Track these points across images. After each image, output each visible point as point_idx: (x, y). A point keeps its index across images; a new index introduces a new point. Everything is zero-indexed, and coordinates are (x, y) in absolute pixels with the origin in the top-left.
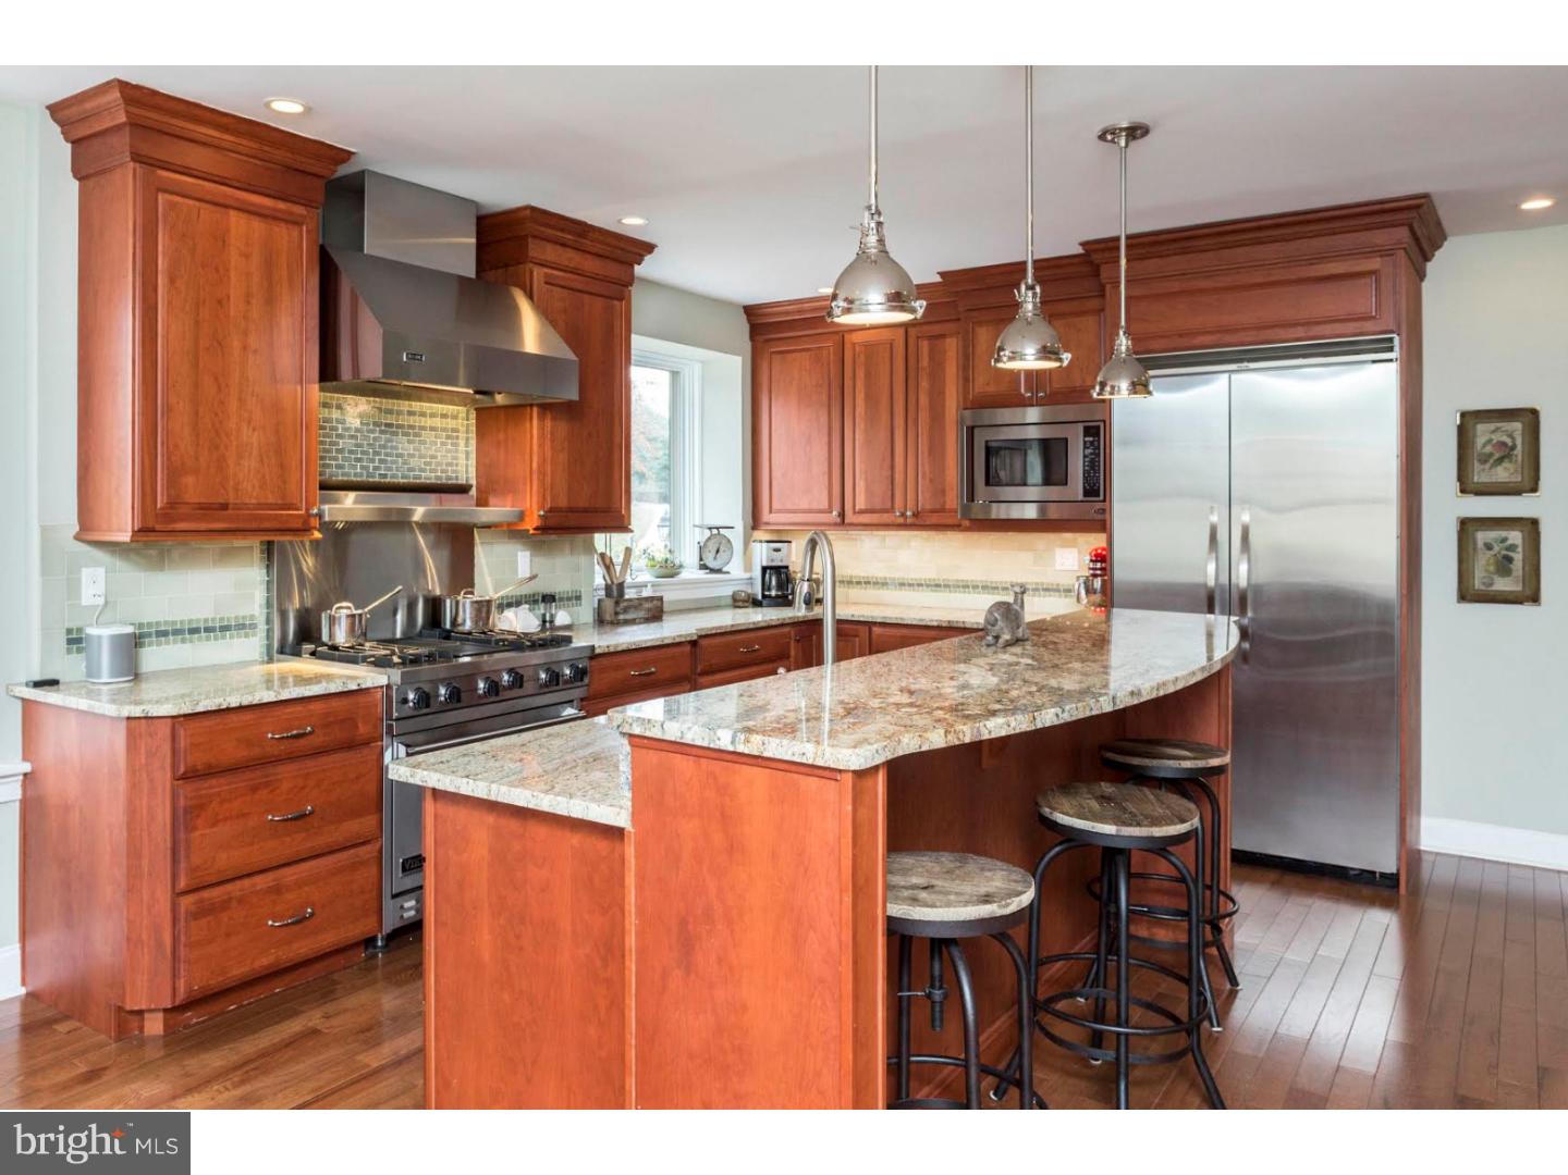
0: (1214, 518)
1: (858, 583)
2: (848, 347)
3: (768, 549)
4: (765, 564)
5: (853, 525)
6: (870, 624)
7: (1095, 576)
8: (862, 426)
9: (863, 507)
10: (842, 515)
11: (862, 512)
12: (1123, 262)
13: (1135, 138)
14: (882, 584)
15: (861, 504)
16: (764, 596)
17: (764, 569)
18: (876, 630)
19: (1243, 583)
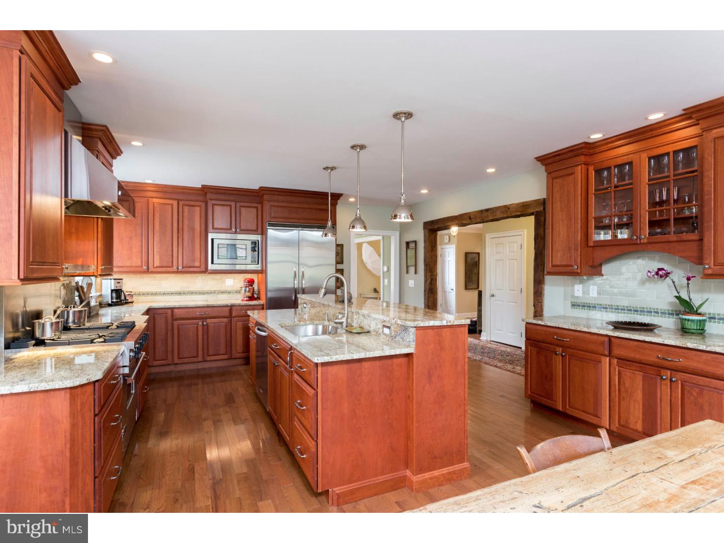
0: (295, 269)
1: (143, 294)
2: (151, 207)
3: (115, 283)
4: (113, 288)
5: (153, 272)
6: (172, 309)
7: (246, 287)
8: (158, 235)
9: (158, 265)
10: (148, 268)
11: (157, 267)
12: (330, 198)
13: (332, 170)
14: (156, 294)
15: (157, 263)
16: (112, 302)
17: (112, 291)
18: (175, 310)
19: (303, 286)
